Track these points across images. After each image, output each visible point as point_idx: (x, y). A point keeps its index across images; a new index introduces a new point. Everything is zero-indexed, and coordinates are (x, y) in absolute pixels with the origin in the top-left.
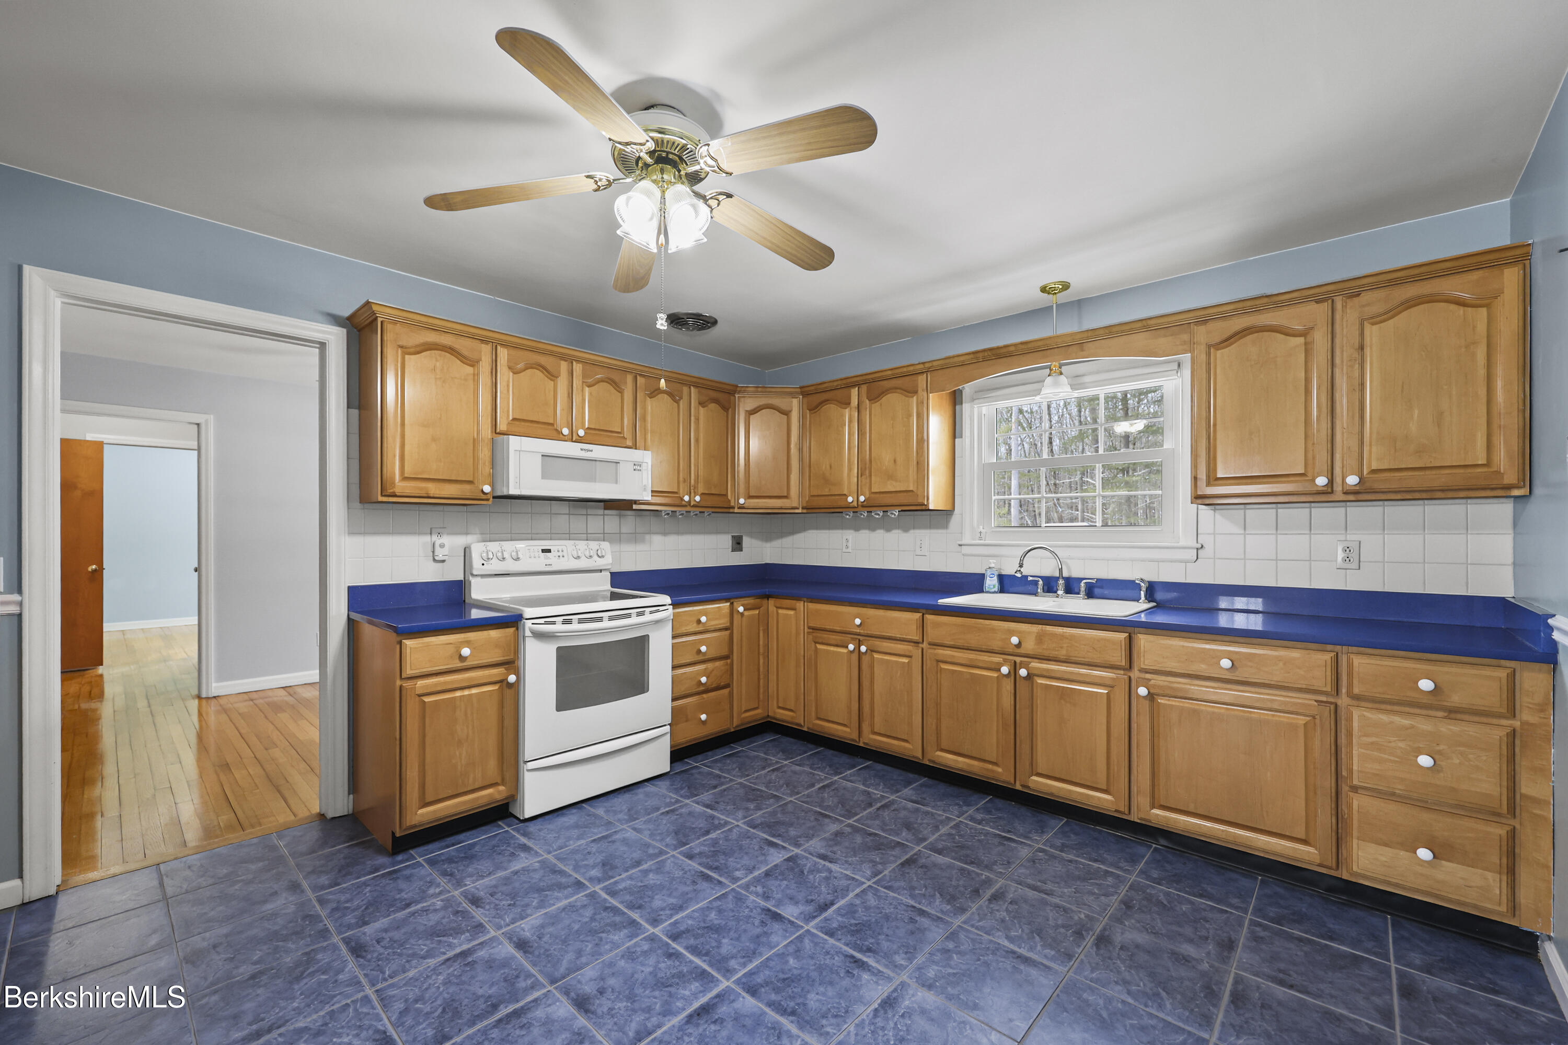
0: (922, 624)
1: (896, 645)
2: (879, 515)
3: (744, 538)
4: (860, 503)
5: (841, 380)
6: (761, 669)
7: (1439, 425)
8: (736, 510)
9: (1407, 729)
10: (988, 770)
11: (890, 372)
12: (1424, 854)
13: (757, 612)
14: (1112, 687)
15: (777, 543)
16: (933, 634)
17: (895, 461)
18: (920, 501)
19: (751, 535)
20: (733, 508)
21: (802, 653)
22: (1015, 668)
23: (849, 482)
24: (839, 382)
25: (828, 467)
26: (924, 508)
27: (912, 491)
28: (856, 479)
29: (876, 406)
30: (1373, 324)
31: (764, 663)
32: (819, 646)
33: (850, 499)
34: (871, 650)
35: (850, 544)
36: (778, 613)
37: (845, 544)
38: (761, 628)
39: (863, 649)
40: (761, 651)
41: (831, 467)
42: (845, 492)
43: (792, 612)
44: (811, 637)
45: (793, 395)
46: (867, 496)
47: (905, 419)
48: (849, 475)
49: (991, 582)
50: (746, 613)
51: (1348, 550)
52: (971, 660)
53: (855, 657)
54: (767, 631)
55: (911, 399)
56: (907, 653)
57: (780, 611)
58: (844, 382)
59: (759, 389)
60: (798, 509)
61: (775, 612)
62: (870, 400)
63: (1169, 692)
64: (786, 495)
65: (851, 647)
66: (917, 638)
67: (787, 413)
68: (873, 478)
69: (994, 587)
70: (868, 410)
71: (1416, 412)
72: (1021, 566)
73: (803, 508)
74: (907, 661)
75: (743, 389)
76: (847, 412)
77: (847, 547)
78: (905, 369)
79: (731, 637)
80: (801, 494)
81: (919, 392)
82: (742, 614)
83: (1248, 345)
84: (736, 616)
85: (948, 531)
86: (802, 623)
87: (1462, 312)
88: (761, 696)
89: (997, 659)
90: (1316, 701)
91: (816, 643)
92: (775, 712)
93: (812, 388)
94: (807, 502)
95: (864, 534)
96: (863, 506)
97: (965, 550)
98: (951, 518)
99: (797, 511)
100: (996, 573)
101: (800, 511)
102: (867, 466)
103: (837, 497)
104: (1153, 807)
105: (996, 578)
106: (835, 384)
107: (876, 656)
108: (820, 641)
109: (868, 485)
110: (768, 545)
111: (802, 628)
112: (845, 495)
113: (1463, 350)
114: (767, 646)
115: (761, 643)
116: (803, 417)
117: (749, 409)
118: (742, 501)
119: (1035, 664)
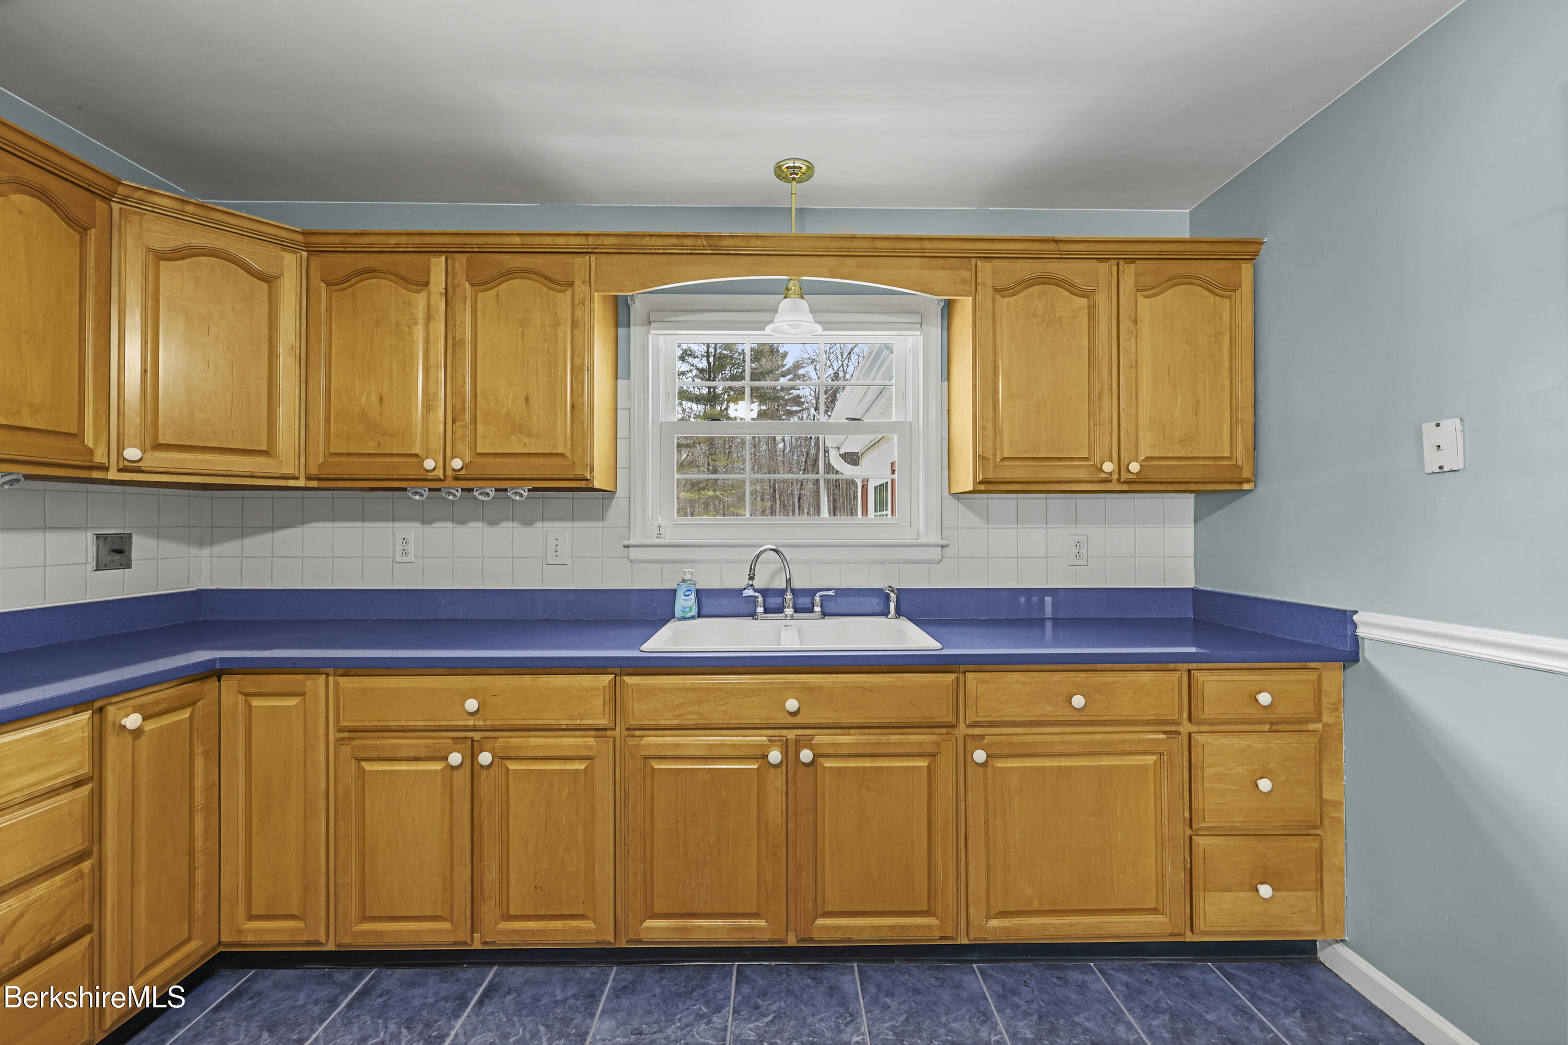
0: (615, 697)
1: (558, 741)
2: (488, 494)
3: (135, 539)
4: (449, 473)
5: (408, 234)
6: (199, 844)
7: (1196, 414)
8: (113, 475)
9: (1244, 750)
10: (741, 929)
11: (517, 240)
12: (1265, 891)
13: (185, 714)
14: (933, 755)
15: (232, 547)
16: (639, 711)
17: (527, 400)
18: (578, 472)
19: (157, 532)
20: (105, 468)
21: (323, 784)
22: (790, 750)
23: (426, 432)
24: (404, 239)
25: (375, 399)
26: (583, 484)
27: (562, 455)
28: (441, 427)
29: (487, 298)
30: (1146, 297)
31: (206, 828)
32: (367, 766)
33: (429, 464)
34: (501, 758)
35: (411, 548)
36: (249, 707)
37: (399, 548)
38: (198, 750)
39: (485, 758)
40: (199, 799)
41: (381, 399)
42: (417, 450)
43: (292, 702)
44: (346, 750)
45: (285, 245)
46: (468, 459)
47: (548, 329)
48: (425, 418)
49: (685, 603)
50: (151, 725)
51: (1078, 545)
52: (711, 746)
53: (462, 778)
54: (216, 755)
55: (560, 295)
56: (584, 753)
57: (256, 702)
58: (417, 240)
59: (190, 209)
60: (297, 478)
61: (241, 706)
62: (472, 285)
63: (1007, 750)
64: (264, 447)
65: (455, 758)
66: (605, 721)
67: (270, 280)
68: (480, 427)
69: (691, 609)
70: (468, 302)
71: (1180, 397)
72: (751, 578)
73: (309, 478)
74: (582, 767)
75: (137, 195)
76: (420, 300)
77: (405, 553)
78: (549, 240)
79: (97, 802)
80: (306, 448)
81: (576, 284)
82: (137, 733)
83: (1035, 297)
84: (112, 742)
85: (606, 524)
86: (322, 721)
87: (1212, 300)
88: (199, 908)
89: (759, 738)
90: (1165, 733)
91: (359, 760)
92: (240, 932)
93: (336, 239)
94: (320, 466)
95: (443, 530)
96: (456, 478)
97: (634, 553)
98: (609, 505)
99: (291, 483)
100: (693, 588)
101: (301, 483)
102: (468, 404)
103: (396, 460)
104: (989, 917)
105: (693, 596)
106: (394, 240)
107: (512, 766)
108: (374, 754)
109: (468, 439)
110: (205, 551)
111: (322, 732)
112: (416, 455)
113: (1214, 338)
114: (216, 787)
115: (199, 783)
116: (308, 294)
117: (158, 246)
118: (132, 453)
119: (822, 738)
